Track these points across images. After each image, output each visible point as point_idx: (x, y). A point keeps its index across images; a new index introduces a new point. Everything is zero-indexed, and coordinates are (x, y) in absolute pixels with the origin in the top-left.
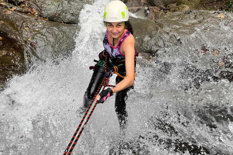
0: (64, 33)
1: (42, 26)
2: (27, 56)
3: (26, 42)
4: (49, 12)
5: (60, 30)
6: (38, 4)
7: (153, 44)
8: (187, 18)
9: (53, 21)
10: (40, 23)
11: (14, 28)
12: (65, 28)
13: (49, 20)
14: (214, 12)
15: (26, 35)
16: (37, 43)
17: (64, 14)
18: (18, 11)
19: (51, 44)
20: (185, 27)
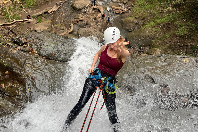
0: (59, 69)
1: (41, 63)
2: (29, 88)
3: (28, 76)
4: (47, 52)
5: (55, 67)
6: (38, 45)
7: (131, 81)
8: (158, 61)
9: (50, 59)
10: (39, 61)
11: (19, 64)
12: (59, 65)
13: (46, 58)
14: (180, 56)
15: (28, 70)
16: (36, 77)
17: (58, 54)
18: (22, 50)
19: (48, 78)
20: (157, 68)
